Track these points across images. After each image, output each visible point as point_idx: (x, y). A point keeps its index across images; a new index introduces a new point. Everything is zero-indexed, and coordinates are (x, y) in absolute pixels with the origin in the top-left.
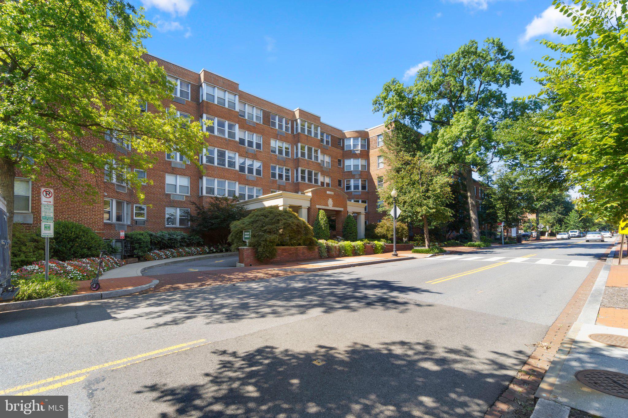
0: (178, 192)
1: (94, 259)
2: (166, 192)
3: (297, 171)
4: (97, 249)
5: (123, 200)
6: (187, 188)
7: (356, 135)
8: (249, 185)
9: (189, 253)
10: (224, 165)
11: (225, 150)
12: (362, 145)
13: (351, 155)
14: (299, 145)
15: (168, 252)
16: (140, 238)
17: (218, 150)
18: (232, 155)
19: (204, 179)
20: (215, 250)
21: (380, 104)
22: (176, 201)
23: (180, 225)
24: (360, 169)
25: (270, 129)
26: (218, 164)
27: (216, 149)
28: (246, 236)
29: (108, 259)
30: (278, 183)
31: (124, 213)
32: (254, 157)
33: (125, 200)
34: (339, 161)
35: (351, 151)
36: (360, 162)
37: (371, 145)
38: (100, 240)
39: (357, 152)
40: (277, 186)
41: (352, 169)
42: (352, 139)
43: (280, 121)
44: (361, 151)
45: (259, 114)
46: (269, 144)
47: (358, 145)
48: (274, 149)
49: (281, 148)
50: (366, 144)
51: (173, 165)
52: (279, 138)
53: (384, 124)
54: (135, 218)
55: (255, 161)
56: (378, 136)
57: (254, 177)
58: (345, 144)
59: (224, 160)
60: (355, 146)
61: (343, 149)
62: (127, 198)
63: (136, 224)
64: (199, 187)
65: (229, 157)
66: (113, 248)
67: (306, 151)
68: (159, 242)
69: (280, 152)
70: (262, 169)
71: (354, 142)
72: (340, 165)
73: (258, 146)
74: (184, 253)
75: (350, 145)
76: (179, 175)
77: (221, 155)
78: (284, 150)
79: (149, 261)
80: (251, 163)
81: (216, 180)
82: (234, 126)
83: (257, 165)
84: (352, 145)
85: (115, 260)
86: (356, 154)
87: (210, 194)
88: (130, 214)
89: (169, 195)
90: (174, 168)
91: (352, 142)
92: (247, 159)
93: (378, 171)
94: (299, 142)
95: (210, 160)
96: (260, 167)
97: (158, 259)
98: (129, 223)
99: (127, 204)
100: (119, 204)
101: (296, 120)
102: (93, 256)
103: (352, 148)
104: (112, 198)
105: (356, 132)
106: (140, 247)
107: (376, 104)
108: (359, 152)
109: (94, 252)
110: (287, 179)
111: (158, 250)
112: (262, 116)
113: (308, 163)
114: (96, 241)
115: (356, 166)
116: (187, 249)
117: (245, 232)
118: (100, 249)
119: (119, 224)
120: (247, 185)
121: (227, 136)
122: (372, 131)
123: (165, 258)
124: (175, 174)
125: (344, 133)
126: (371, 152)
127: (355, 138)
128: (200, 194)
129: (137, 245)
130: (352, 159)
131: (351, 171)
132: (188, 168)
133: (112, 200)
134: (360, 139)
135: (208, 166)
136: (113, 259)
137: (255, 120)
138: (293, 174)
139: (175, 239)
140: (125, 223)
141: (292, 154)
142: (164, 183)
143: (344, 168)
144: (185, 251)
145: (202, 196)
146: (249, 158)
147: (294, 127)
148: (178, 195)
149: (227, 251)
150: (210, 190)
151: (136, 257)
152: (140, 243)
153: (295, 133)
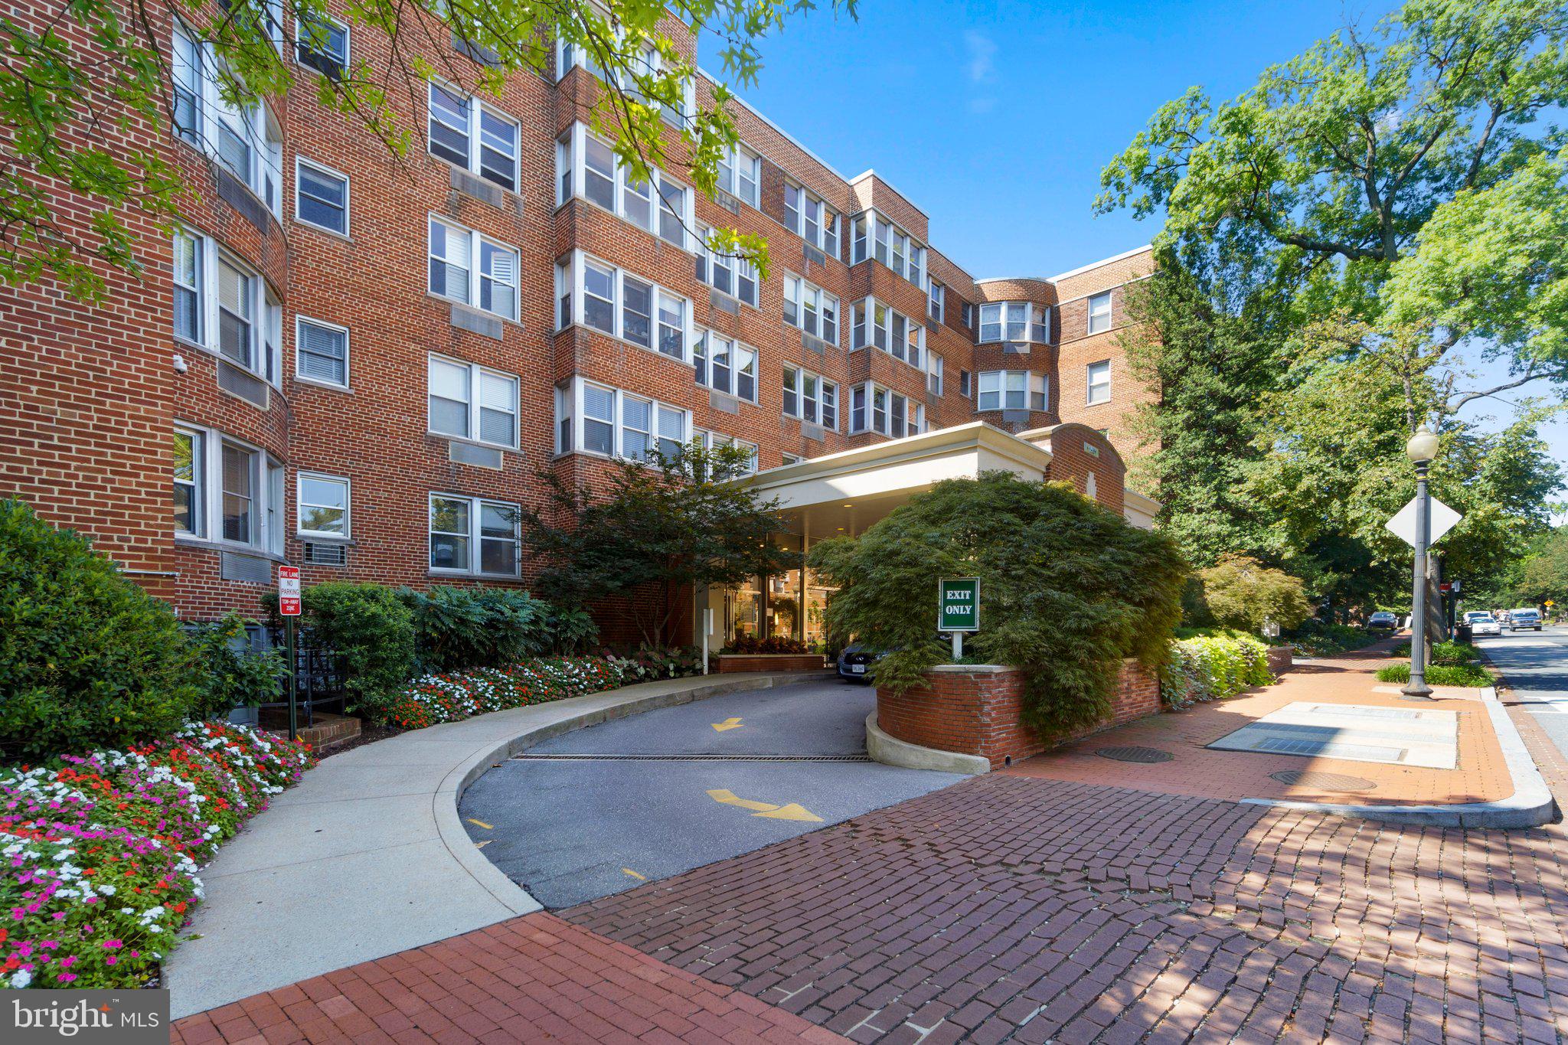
0: (476, 436)
1: (120, 760)
2: (430, 431)
3: (860, 393)
4: (137, 688)
5: (251, 441)
6: (508, 420)
7: (1017, 293)
8: (718, 430)
9: (561, 686)
10: (647, 342)
11: (648, 282)
12: (1035, 328)
13: (1001, 357)
14: (870, 303)
15: (482, 684)
16: (374, 616)
17: (626, 279)
18: (671, 308)
19: (580, 385)
20: (642, 671)
21: (1119, 186)
22: (469, 472)
23: (484, 568)
24: (1028, 405)
25: (782, 234)
26: (626, 335)
27: (621, 274)
28: (952, 610)
29: (219, 748)
30: (804, 432)
31: (257, 505)
32: (734, 329)
33: (260, 445)
34: (964, 375)
35: (1000, 344)
36: (1032, 383)
37: (1065, 330)
38: (161, 623)
39: (1020, 350)
40: (802, 441)
41: (1002, 405)
42: (1004, 308)
43: (812, 214)
44: (1032, 346)
45: (750, 172)
46: (780, 288)
47: (1023, 326)
48: (790, 311)
49: (811, 307)
50: (1047, 324)
51: (456, 321)
52: (807, 271)
53: (1150, 247)
54: (301, 531)
55: (736, 342)
56: (1092, 297)
57: (731, 401)
58: (981, 324)
59: (646, 323)
60: (1015, 328)
61: (975, 339)
62: (270, 438)
63: (309, 557)
64: (552, 423)
65: (663, 314)
66: (240, 675)
67: (889, 328)
68: (446, 636)
69: (810, 319)
70: (755, 375)
71: (1009, 316)
72: (965, 390)
73: (746, 287)
74: (544, 689)
75: (999, 326)
76: (482, 363)
77: (638, 298)
78: (821, 318)
79: (409, 728)
80: (724, 351)
81: (620, 394)
82: (680, 193)
83: (741, 359)
84: (1004, 326)
85: (261, 752)
86: (1017, 356)
87: (600, 450)
88: (281, 510)
89: (439, 444)
90: (459, 333)
91: (1003, 317)
92: (711, 332)
93: (1090, 413)
94: (869, 291)
95: (599, 311)
96: (749, 369)
97: (448, 720)
98: (279, 552)
99: (271, 466)
100: (236, 459)
101: (860, 217)
102: (111, 739)
103: (1003, 337)
104: (200, 422)
105: (1019, 282)
106: (375, 662)
107: (1108, 184)
108: (1026, 350)
109: (117, 711)
110: (829, 422)
111: (436, 673)
112: (757, 183)
113: (893, 370)
114: (127, 626)
115: (1015, 396)
116: (550, 668)
117: (949, 586)
118: (159, 682)
119: (240, 553)
120: (712, 428)
121: (655, 228)
122: (1067, 282)
123: (474, 713)
124: (464, 357)
125: (978, 287)
126: (1065, 350)
127: (1016, 305)
128: (558, 450)
129: (357, 654)
130: (1003, 373)
131: (1001, 412)
132: (515, 338)
133: (202, 434)
134: (1029, 306)
135: (593, 334)
136: (246, 743)
137: (736, 191)
138: (844, 404)
139: (510, 624)
140: (264, 548)
141: (844, 335)
142: (423, 392)
143: (975, 400)
144: (545, 677)
145: (573, 456)
146: (718, 329)
147: (849, 242)
148: (478, 445)
149: (680, 672)
150: (600, 434)
151: (352, 715)
152: (373, 642)
153: (853, 262)
